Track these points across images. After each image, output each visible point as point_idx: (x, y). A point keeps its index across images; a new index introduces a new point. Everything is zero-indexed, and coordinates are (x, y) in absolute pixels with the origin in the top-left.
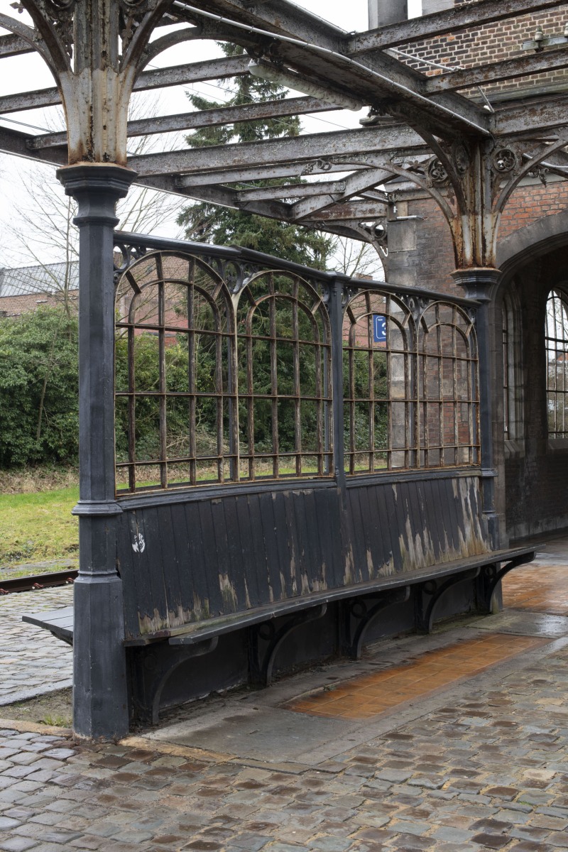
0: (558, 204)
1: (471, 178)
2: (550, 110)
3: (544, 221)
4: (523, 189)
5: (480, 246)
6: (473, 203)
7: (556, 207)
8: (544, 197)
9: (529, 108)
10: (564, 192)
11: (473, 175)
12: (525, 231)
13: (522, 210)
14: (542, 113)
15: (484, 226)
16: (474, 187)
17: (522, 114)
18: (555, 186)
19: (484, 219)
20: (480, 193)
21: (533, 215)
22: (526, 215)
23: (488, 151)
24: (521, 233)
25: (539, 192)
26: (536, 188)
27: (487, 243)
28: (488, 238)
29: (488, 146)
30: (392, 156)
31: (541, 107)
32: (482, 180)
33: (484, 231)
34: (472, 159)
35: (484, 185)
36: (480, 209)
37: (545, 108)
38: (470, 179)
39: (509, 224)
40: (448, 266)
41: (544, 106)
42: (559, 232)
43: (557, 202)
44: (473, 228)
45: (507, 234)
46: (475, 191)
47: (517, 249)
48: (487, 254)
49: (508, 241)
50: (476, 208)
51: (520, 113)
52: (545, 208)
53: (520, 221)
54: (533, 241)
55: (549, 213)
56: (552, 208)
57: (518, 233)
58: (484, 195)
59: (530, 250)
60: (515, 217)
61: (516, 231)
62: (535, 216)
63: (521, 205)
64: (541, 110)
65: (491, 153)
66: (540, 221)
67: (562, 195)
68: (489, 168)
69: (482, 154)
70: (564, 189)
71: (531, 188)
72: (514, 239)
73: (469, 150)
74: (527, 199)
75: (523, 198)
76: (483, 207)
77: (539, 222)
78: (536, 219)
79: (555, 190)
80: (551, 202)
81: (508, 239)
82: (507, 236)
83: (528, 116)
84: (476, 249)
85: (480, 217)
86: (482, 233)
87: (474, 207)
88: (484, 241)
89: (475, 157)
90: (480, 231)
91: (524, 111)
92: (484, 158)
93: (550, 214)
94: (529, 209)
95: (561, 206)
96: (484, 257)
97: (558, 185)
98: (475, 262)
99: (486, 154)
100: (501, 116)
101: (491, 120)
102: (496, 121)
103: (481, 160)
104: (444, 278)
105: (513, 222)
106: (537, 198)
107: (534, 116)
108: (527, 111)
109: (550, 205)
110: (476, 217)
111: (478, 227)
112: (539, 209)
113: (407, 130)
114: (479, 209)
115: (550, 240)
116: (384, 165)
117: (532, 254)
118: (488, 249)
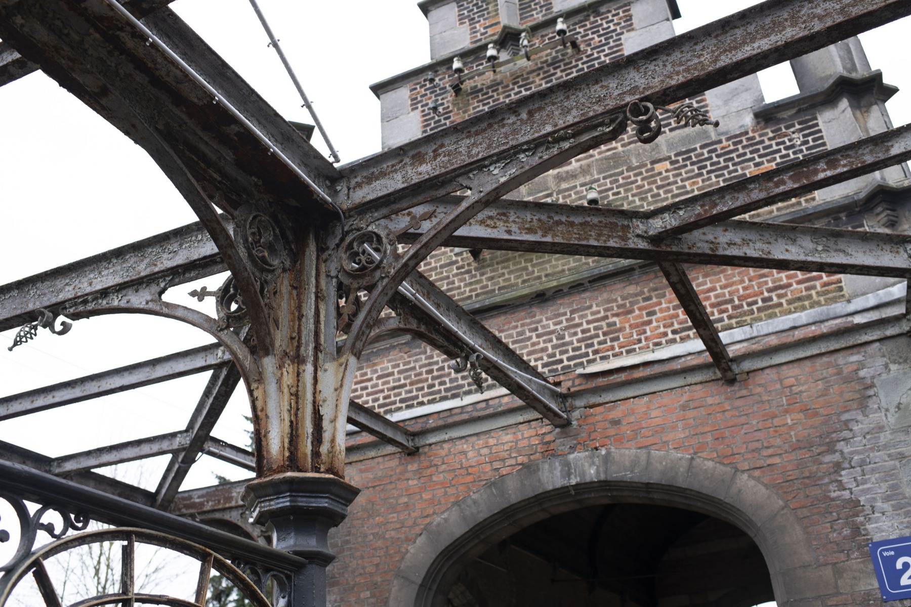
0: (516, 457)
1: (295, 292)
2: (452, 148)
3: (496, 484)
4: (463, 441)
5: (308, 427)
6: (296, 339)
7: (513, 462)
8: (494, 450)
9: (411, 153)
10: (524, 438)
11: (298, 287)
12: (469, 502)
13: (463, 472)
14: (435, 158)
15: (320, 387)
16: (299, 307)
17: (398, 167)
18: (510, 431)
19: (319, 373)
20: (312, 321)
21: (479, 477)
22: (469, 479)
23: (332, 243)
24: (463, 506)
25: (487, 443)
26: (482, 437)
27: (326, 424)
28: (326, 411)
29: (333, 233)
30: (162, 285)
31: (434, 147)
32: (317, 297)
33: (320, 398)
34: (297, 256)
35: (322, 307)
36: (311, 352)
37: (442, 146)
38: (290, 293)
39: (446, 493)
40: (358, 564)
41: (439, 143)
42: (519, 500)
43: (514, 455)
44: (294, 390)
45: (443, 509)
46: (300, 317)
47: (458, 530)
48: (324, 449)
49: (446, 520)
50: (302, 349)
51: (393, 166)
52: (497, 465)
53: (460, 488)
54: (481, 517)
55: (504, 471)
56: (507, 464)
57: (459, 506)
58: (322, 326)
59: (478, 531)
60: (453, 482)
61: (456, 503)
62: (483, 478)
63: (461, 465)
64: (434, 151)
65: (338, 246)
66: (491, 484)
67: (521, 444)
68: (333, 273)
69: (321, 250)
70: (523, 434)
71: (475, 438)
72: (453, 516)
73: (291, 237)
74: (470, 454)
75: (464, 453)
76: (317, 348)
77: (490, 487)
78: (484, 482)
79: (509, 437)
80: (505, 455)
81: (445, 515)
82: (443, 513)
83: (409, 169)
84: (298, 436)
85: (309, 368)
86: (314, 402)
87: (299, 347)
88: (318, 419)
89: (304, 254)
90: (309, 396)
91: (401, 161)
92: (324, 256)
93: (504, 473)
94: (474, 469)
95: (520, 459)
96: (316, 454)
97: (513, 430)
98: (293, 462)
99: (328, 248)
100: (359, 179)
101: (339, 188)
102: (349, 189)
103: (318, 259)
104: (352, 583)
105: (451, 491)
106: (485, 451)
107: (421, 164)
108: (407, 160)
109: (503, 460)
110: (302, 367)
111: (305, 388)
112: (488, 468)
113: (194, 238)
114: (308, 350)
115: (509, 513)
116: (147, 303)
117: (482, 537)
118: (327, 436)
